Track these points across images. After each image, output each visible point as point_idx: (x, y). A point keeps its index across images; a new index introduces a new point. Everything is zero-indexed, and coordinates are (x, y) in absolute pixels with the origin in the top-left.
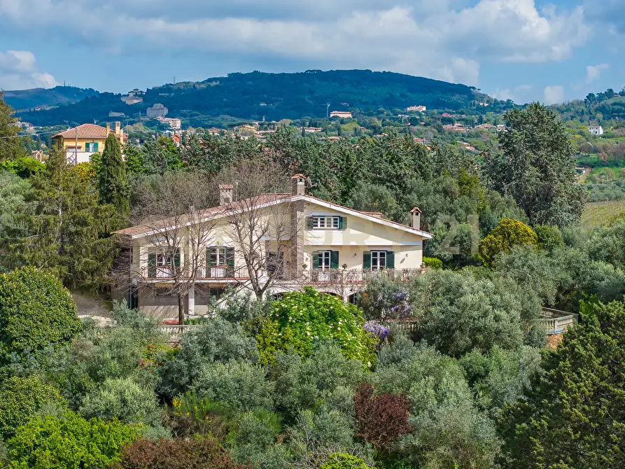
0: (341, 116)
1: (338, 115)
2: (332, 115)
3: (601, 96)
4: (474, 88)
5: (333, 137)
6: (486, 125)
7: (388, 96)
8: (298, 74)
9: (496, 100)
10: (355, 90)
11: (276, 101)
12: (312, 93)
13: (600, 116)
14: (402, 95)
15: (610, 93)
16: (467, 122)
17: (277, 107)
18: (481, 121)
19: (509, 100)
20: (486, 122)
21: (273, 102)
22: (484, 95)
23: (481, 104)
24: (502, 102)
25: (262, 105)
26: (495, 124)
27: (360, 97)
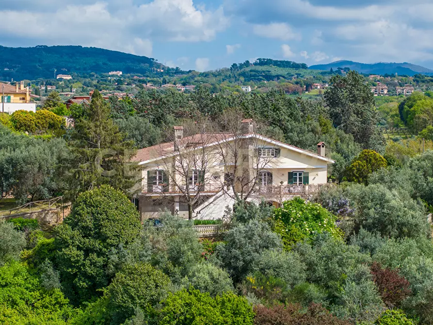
0: (64, 78)
1: (62, 77)
2: (58, 78)
3: (241, 66)
4: (153, 59)
5: (68, 93)
6: (169, 85)
7: (94, 64)
8: (30, 48)
9: (168, 67)
10: (71, 60)
11: (15, 67)
12: (40, 61)
13: (242, 79)
14: (104, 64)
15: (247, 63)
16: (155, 83)
17: (16, 71)
18: (165, 82)
19: (177, 68)
20: (168, 83)
21: (13, 67)
22: (160, 64)
23: (159, 70)
24: (173, 69)
25: (6, 69)
26: (175, 84)
27: (74, 65)
